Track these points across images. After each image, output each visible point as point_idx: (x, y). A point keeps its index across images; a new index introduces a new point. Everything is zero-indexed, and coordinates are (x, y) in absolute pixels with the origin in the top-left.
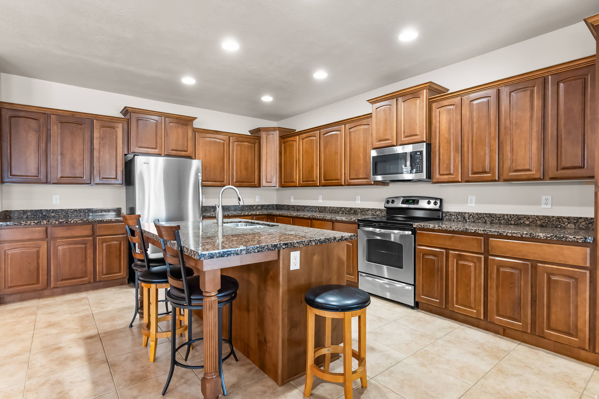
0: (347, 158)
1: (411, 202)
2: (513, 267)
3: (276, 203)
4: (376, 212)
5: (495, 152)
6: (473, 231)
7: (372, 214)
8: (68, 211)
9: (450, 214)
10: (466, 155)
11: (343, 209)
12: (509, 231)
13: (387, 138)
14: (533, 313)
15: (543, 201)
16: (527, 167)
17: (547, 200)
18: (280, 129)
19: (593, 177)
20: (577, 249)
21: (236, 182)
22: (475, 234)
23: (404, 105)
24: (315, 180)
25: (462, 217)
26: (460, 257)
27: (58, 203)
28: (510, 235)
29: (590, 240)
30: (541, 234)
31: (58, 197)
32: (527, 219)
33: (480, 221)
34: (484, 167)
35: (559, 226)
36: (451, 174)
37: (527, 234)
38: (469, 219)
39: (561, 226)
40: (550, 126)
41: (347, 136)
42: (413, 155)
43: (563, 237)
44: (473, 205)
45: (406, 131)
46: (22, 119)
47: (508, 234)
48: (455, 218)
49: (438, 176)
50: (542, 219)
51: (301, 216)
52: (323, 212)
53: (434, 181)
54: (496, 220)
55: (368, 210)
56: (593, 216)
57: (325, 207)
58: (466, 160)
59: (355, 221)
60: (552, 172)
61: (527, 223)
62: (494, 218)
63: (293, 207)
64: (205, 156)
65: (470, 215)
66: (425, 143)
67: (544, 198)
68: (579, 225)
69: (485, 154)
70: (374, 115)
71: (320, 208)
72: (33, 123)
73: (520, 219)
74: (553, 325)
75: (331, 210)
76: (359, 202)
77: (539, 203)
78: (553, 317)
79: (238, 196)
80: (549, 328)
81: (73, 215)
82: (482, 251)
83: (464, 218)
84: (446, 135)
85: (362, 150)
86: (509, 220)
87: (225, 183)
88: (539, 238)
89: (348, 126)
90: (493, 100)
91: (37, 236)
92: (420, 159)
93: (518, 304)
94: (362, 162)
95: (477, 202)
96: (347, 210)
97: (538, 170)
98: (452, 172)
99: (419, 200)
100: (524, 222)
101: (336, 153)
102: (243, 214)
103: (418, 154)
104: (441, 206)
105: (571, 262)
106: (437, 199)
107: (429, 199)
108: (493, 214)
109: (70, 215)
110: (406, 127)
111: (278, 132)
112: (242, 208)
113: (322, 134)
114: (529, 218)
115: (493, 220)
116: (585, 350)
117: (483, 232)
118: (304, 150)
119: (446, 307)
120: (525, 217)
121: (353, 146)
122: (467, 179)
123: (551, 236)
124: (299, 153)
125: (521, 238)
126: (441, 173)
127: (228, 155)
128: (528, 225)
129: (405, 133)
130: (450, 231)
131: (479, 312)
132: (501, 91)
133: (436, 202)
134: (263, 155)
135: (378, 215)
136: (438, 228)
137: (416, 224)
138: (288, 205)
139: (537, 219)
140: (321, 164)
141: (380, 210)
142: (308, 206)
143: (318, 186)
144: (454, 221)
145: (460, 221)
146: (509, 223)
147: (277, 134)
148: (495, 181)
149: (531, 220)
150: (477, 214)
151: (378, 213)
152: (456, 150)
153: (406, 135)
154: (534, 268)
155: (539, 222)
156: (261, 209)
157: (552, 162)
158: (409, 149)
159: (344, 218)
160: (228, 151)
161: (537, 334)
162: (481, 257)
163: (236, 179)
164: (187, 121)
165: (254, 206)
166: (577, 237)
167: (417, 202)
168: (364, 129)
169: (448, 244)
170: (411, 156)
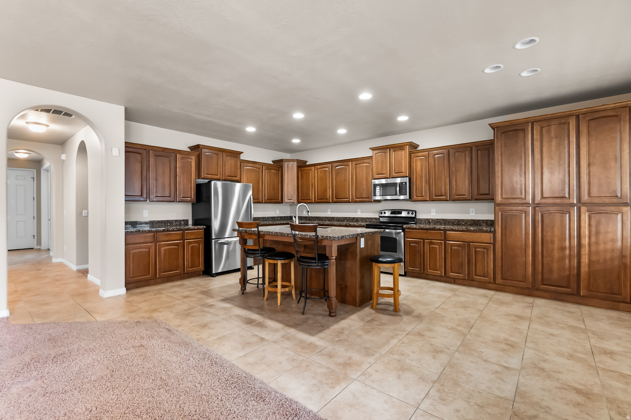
0: (354, 184)
1: (397, 213)
2: (458, 246)
3: (289, 216)
4: (372, 220)
5: (448, 185)
6: (438, 228)
7: (370, 221)
8: (154, 222)
9: (421, 220)
10: (431, 186)
11: (348, 218)
12: (455, 227)
13: (383, 173)
14: (469, 269)
15: (471, 211)
16: (463, 194)
17: (472, 211)
18: (298, 161)
19: (493, 199)
20: (487, 234)
21: (267, 199)
22: (439, 230)
23: (394, 153)
24: (328, 198)
25: (428, 221)
26: (431, 243)
27: (147, 216)
28: (457, 229)
29: (492, 230)
30: (471, 228)
31: (147, 211)
32: (463, 222)
33: (438, 223)
34: (441, 193)
35: (479, 225)
36: (423, 196)
37: (465, 228)
38: (432, 222)
39: (480, 224)
40: (474, 172)
41: (353, 169)
42: (401, 184)
43: (481, 229)
44: (434, 214)
45: (396, 169)
46: (132, 154)
47: (456, 229)
48: (424, 222)
49: (415, 197)
50: (470, 221)
51: (321, 224)
52: (332, 221)
53: (413, 200)
54: (447, 222)
55: (367, 219)
56: (493, 219)
57: (333, 217)
58: (431, 188)
59: (364, 225)
60: (476, 196)
61: (463, 223)
62: (445, 221)
63: (305, 218)
64: (247, 180)
65: (432, 220)
66: (408, 178)
67: (471, 209)
68: (488, 224)
69: (442, 185)
70: (374, 158)
71: (329, 218)
72: (139, 157)
73: (459, 222)
74: (477, 273)
75: (338, 219)
76: (360, 213)
77: (469, 213)
78: (477, 270)
79: (307, 209)
80: (476, 275)
81: (157, 225)
82: (443, 239)
83: (429, 222)
84: (420, 173)
85: (365, 179)
86: (454, 222)
87: (260, 200)
88: (471, 230)
89: (354, 163)
90: (446, 155)
91: (149, 240)
92: (405, 187)
93: (462, 264)
94: (365, 187)
95: (436, 213)
96: (351, 219)
97: (469, 195)
98: (423, 195)
99: (402, 212)
100: (461, 223)
101: (345, 181)
102: (275, 223)
103: (404, 184)
104: (415, 215)
105: (485, 241)
106: (413, 211)
107: (408, 211)
108: (445, 219)
109: (155, 225)
110: (396, 167)
111: (296, 163)
112: (268, 219)
113: (333, 167)
114: (464, 221)
115: (445, 223)
116: (491, 283)
117: (443, 229)
118: (319, 177)
119: (423, 272)
120: (462, 221)
121: (358, 176)
122: (433, 199)
123: (476, 229)
124: (314, 179)
125: (463, 231)
126: (417, 195)
127: (262, 180)
128: (463, 225)
129: (395, 171)
130: (425, 229)
131: (441, 272)
132: (450, 151)
133: (412, 213)
134: (285, 179)
135: (373, 222)
136: (418, 228)
137: (405, 226)
138: (301, 217)
139: (468, 221)
140: (333, 187)
141: (375, 218)
142: (319, 217)
143: (331, 203)
144: (423, 224)
145: (426, 224)
146: (454, 224)
147: (295, 164)
148: (447, 200)
149: (465, 222)
150: (437, 219)
151: (373, 220)
152: (426, 183)
153: (396, 172)
154: (469, 245)
155: (469, 223)
156: (280, 220)
157: (475, 191)
158: (398, 180)
159: (356, 224)
160: (262, 177)
161: (470, 279)
162: (442, 242)
163: (267, 197)
164: (236, 154)
165: (275, 217)
166: (487, 229)
167: (401, 213)
168: (366, 165)
169: (424, 236)
170: (399, 185)
